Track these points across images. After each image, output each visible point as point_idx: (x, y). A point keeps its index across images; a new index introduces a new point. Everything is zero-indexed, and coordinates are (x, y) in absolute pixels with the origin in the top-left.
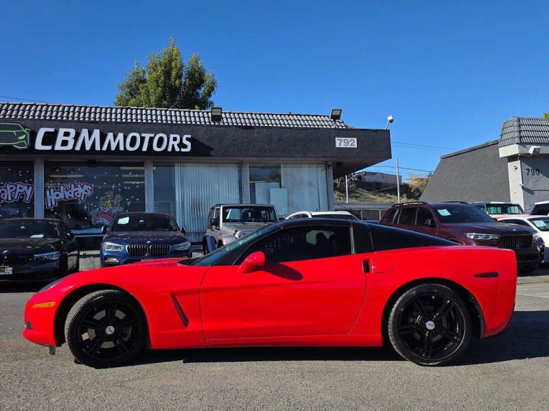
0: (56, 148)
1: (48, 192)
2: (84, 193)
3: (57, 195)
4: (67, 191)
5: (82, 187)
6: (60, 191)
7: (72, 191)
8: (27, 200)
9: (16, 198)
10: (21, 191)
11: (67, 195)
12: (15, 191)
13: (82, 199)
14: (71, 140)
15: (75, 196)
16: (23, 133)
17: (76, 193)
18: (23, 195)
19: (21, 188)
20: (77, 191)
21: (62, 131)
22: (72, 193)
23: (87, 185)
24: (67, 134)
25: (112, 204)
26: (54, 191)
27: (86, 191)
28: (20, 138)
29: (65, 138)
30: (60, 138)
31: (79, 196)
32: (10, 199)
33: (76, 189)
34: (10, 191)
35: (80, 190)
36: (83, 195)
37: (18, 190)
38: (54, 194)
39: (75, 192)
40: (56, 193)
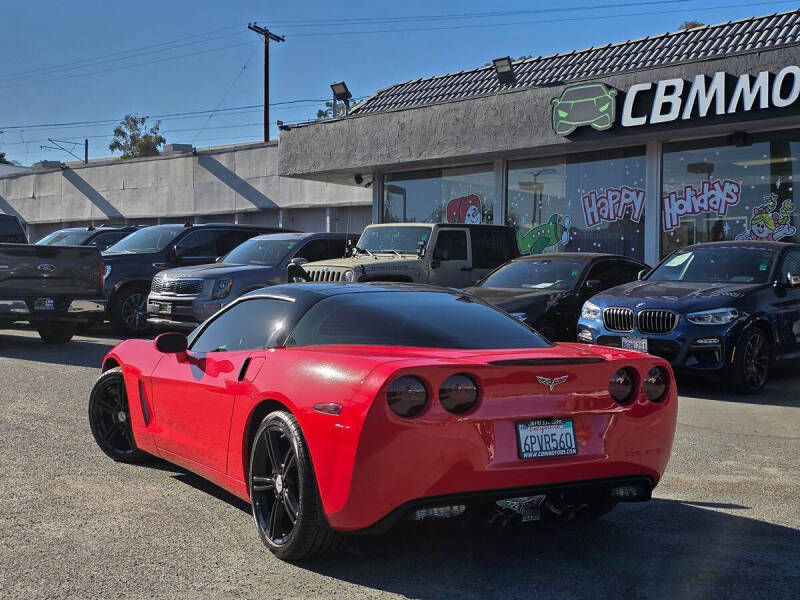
0: (652, 121)
1: (667, 200)
2: (725, 198)
3: (681, 207)
4: (697, 197)
5: (722, 188)
6: (685, 199)
7: (705, 197)
8: (636, 217)
9: (620, 214)
10: (628, 201)
11: (697, 204)
12: (619, 202)
13: (722, 211)
14: (675, 100)
15: (709, 207)
16: (607, 100)
17: (712, 201)
18: (629, 209)
19: (627, 196)
20: (713, 196)
21: (662, 86)
22: (706, 201)
23: (731, 183)
24: (670, 90)
25: (776, 219)
26: (676, 200)
27: (728, 196)
28: (603, 109)
29: (668, 99)
30: (660, 98)
31: (716, 207)
32: (612, 217)
33: (713, 192)
34: (612, 202)
35: (719, 195)
36: (723, 203)
37: (624, 201)
38: (676, 205)
39: (709, 199)
40: (679, 202)
